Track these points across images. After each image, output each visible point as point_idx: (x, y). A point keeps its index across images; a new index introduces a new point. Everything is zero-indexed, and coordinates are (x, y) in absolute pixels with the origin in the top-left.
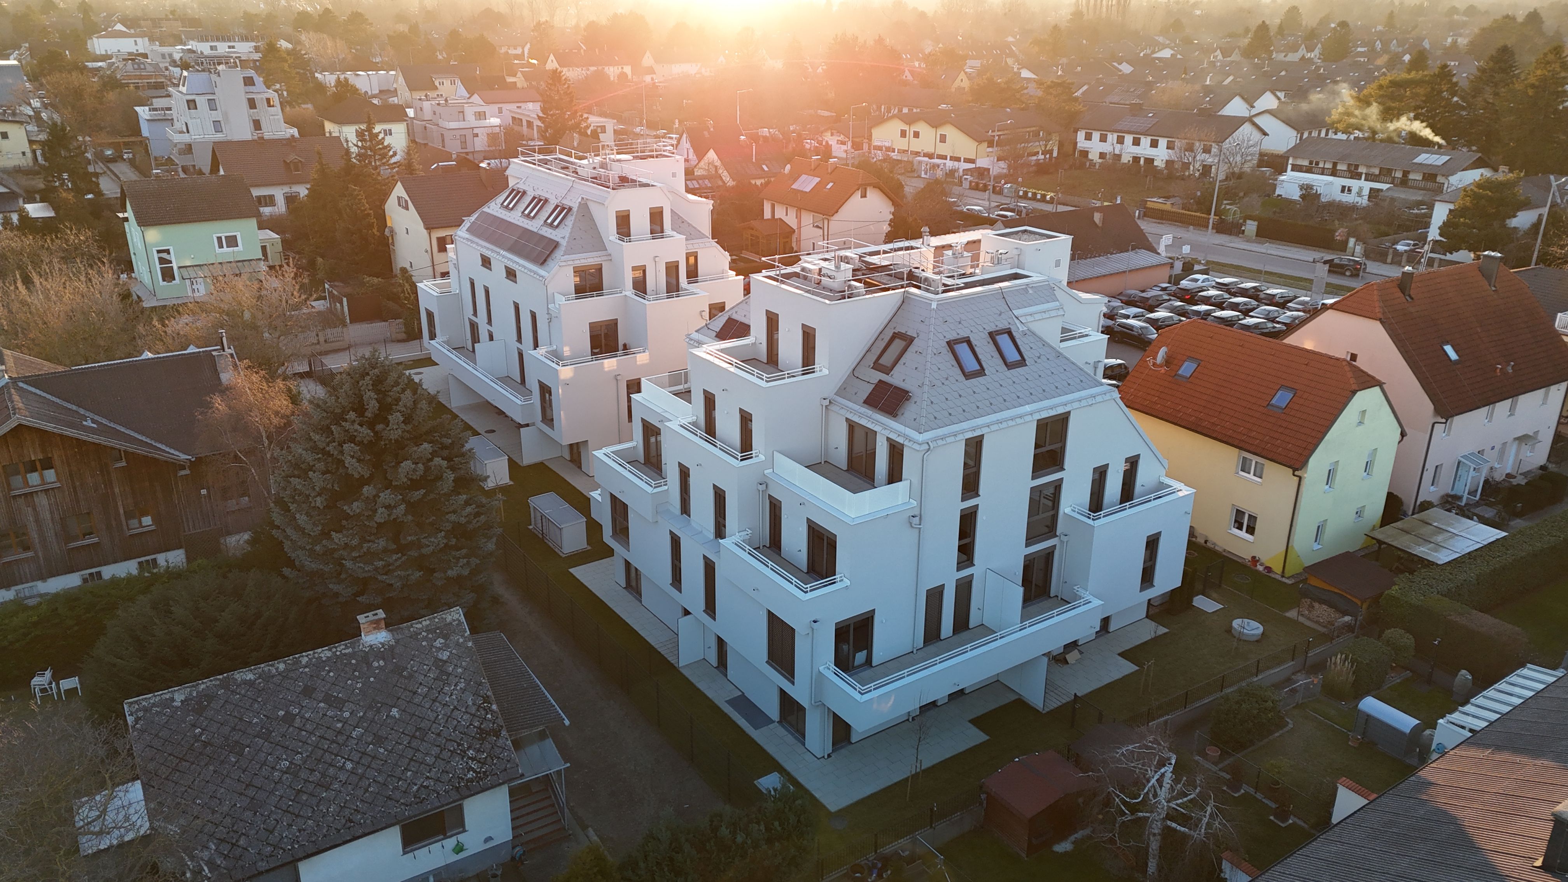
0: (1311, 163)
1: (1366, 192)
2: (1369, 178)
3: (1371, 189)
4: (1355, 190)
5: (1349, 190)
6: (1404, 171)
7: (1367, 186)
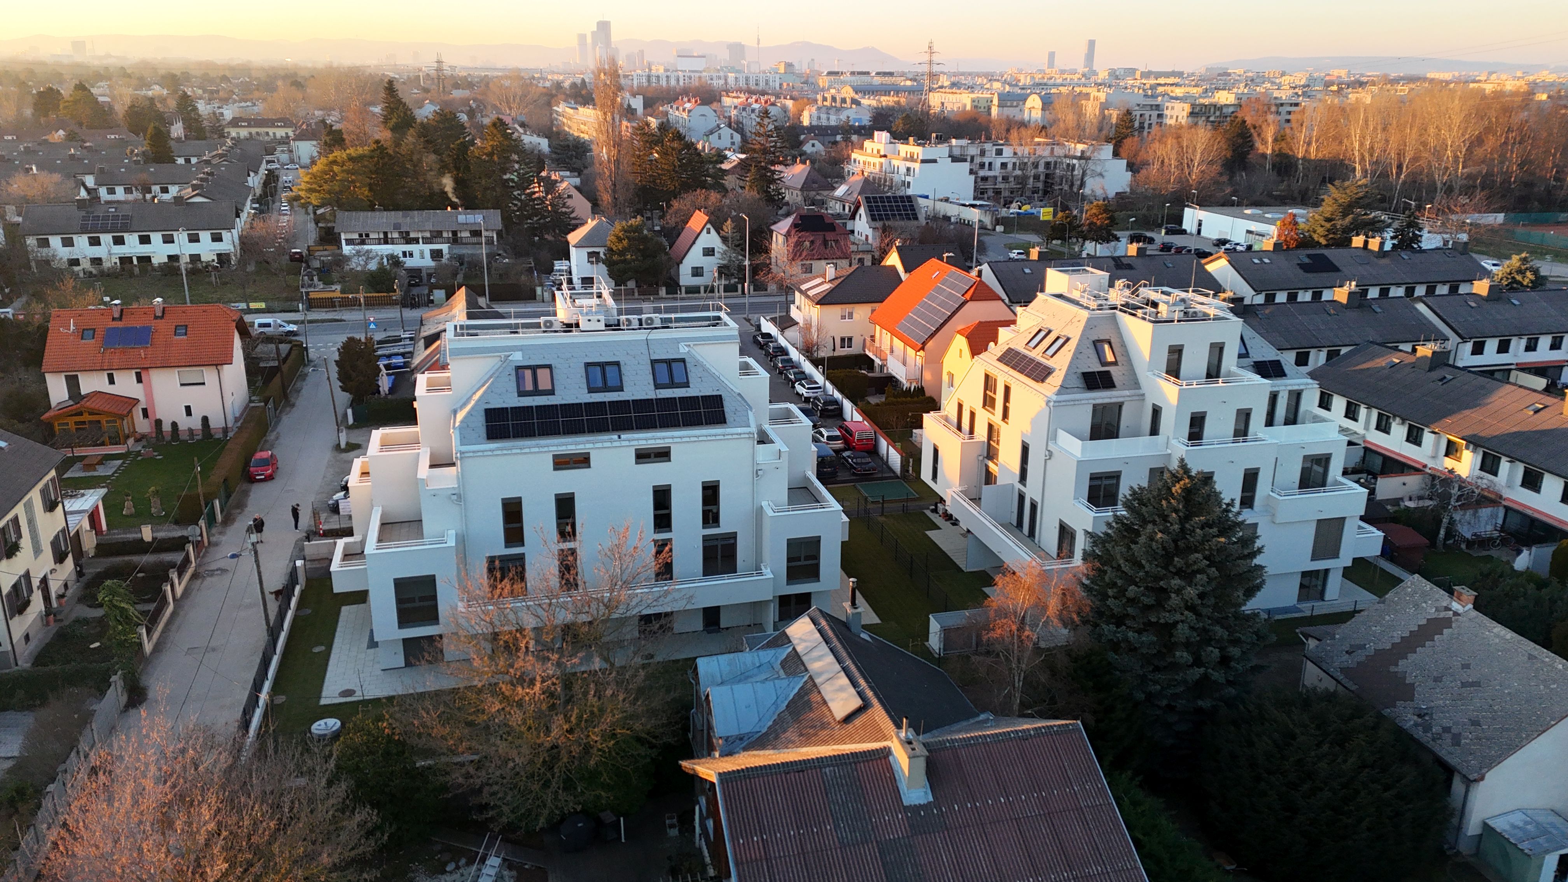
0: (361, 235)
1: (427, 255)
2: (427, 241)
3: (431, 250)
4: (416, 254)
5: (411, 255)
6: (453, 232)
7: (427, 248)
